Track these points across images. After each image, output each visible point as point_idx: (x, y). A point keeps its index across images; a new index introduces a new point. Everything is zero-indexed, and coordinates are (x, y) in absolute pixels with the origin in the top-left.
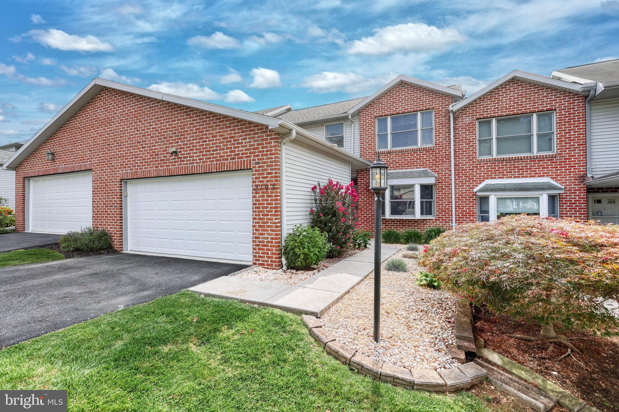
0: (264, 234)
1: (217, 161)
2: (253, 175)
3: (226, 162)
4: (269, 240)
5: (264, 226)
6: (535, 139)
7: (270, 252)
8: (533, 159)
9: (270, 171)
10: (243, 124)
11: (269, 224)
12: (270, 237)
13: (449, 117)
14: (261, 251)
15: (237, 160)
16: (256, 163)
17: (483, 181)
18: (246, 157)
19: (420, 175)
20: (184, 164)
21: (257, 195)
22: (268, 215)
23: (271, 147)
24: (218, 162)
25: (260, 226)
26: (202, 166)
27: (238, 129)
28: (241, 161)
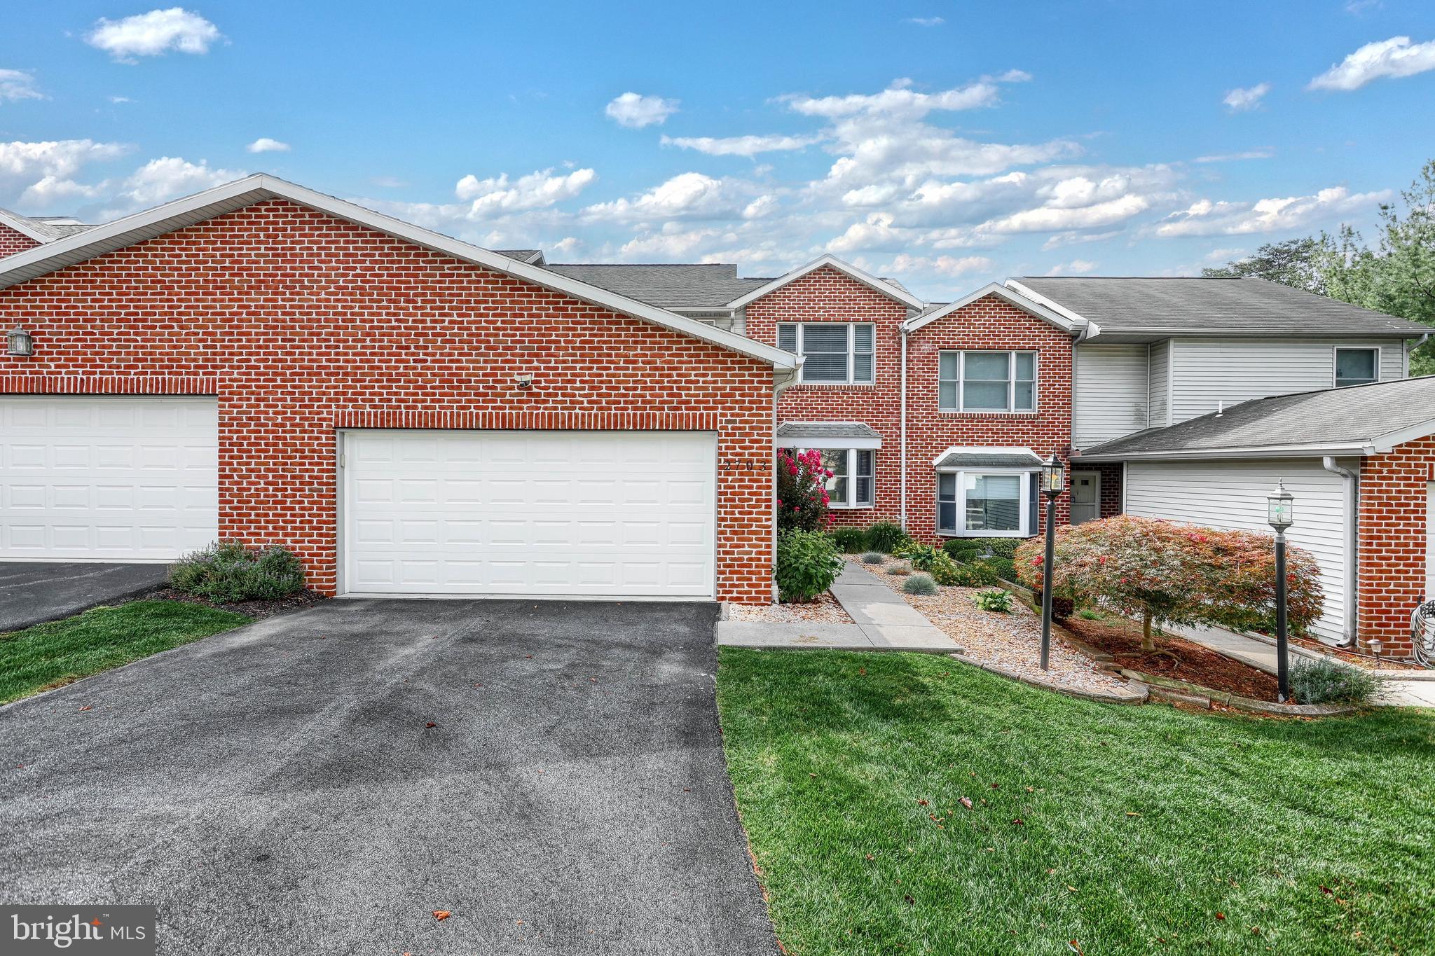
0: (743, 546)
1: (636, 409)
2: (720, 441)
3: (657, 413)
4: (753, 555)
5: (743, 533)
6: (1013, 389)
7: (754, 577)
8: (1011, 419)
9: (756, 437)
10: (702, 349)
11: (754, 528)
12: (755, 550)
13: (901, 338)
14: (735, 576)
15: (684, 412)
16: (728, 422)
17: (946, 448)
18: (705, 408)
19: (858, 433)
20: (545, 408)
21: (730, 478)
22: (751, 513)
23: (759, 395)
24: (639, 412)
25: (735, 533)
26: (596, 416)
27: (690, 356)
28: (694, 416)
